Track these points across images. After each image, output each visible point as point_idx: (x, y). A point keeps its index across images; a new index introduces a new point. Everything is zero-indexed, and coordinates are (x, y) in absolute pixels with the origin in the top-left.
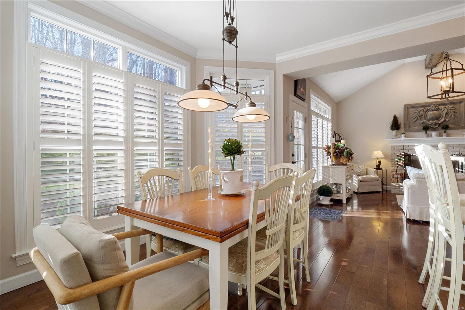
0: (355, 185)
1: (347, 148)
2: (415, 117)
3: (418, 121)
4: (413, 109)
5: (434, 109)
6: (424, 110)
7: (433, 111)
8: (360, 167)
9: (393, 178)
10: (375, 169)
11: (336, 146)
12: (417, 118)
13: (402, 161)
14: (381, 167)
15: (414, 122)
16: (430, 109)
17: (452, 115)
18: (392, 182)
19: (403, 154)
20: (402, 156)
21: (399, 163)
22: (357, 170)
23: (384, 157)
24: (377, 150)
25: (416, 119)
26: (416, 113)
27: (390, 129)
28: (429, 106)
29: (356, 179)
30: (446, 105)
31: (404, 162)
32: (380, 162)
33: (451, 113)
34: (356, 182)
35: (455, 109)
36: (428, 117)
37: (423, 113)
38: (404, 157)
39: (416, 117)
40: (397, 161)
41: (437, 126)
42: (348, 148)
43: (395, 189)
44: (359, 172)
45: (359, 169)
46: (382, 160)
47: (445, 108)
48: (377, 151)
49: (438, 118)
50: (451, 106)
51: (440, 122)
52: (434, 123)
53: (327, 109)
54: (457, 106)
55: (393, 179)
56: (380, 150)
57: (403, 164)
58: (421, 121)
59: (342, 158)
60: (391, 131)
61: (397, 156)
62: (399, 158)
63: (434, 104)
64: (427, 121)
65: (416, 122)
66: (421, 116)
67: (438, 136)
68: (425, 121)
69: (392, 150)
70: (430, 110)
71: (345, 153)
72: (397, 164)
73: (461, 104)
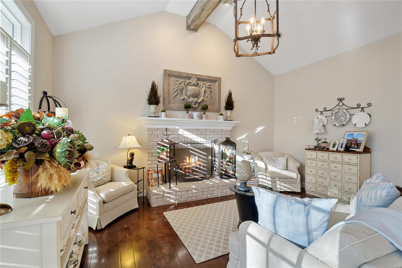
0: (92, 214)
1: (70, 132)
2: (176, 89)
3: (178, 97)
4: (174, 79)
5: (194, 83)
6: (185, 83)
7: (193, 85)
8: (101, 168)
9: (151, 179)
10: (125, 167)
11: (20, 122)
12: (178, 92)
13: (165, 153)
14: (134, 163)
15: (175, 96)
16: (191, 82)
17: (209, 94)
18: (150, 185)
19: (167, 141)
20: (166, 145)
21: (161, 156)
22: (95, 175)
23: (140, 146)
24: (129, 135)
25: (176, 93)
26: (177, 84)
27: (147, 102)
28: (189, 78)
29: (95, 201)
30: (204, 82)
31: (168, 155)
32: (132, 155)
33: (208, 92)
34: (95, 207)
35: (211, 88)
36: (189, 93)
37: (184, 86)
38: (168, 146)
39: (176, 91)
40: (159, 153)
41: (197, 106)
42: (75, 129)
43: (157, 198)
44: (98, 179)
45: (98, 172)
46: (136, 152)
47: (204, 85)
48: (129, 137)
49: (197, 96)
50: (208, 84)
51: (199, 101)
52: (194, 102)
53: (19, 25)
54: (212, 84)
55: (151, 181)
56: (133, 135)
57: (167, 157)
58: (182, 96)
59: (45, 169)
60: (149, 105)
61: (159, 144)
62: (162, 148)
63: (195, 77)
64: (188, 98)
65: (176, 97)
66: (181, 90)
67: (199, 118)
68: (186, 97)
69: (148, 134)
70: (190, 84)
71: (59, 150)
72: (159, 157)
73: (215, 83)
